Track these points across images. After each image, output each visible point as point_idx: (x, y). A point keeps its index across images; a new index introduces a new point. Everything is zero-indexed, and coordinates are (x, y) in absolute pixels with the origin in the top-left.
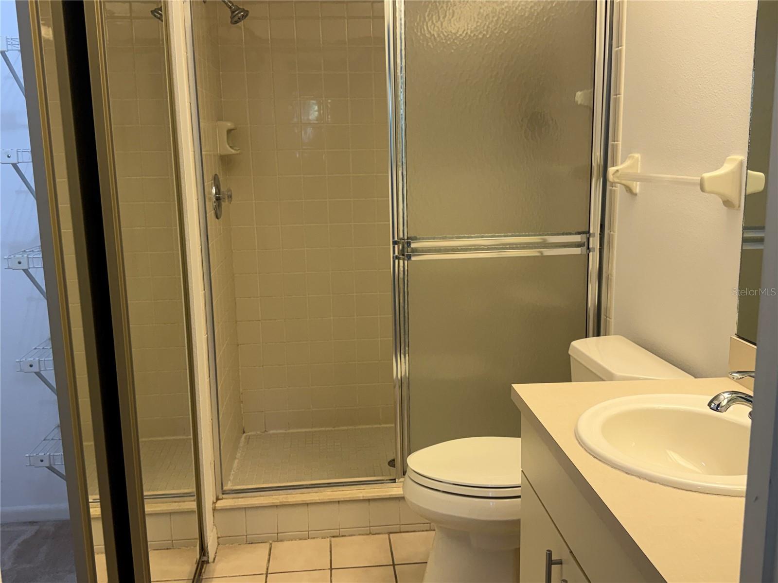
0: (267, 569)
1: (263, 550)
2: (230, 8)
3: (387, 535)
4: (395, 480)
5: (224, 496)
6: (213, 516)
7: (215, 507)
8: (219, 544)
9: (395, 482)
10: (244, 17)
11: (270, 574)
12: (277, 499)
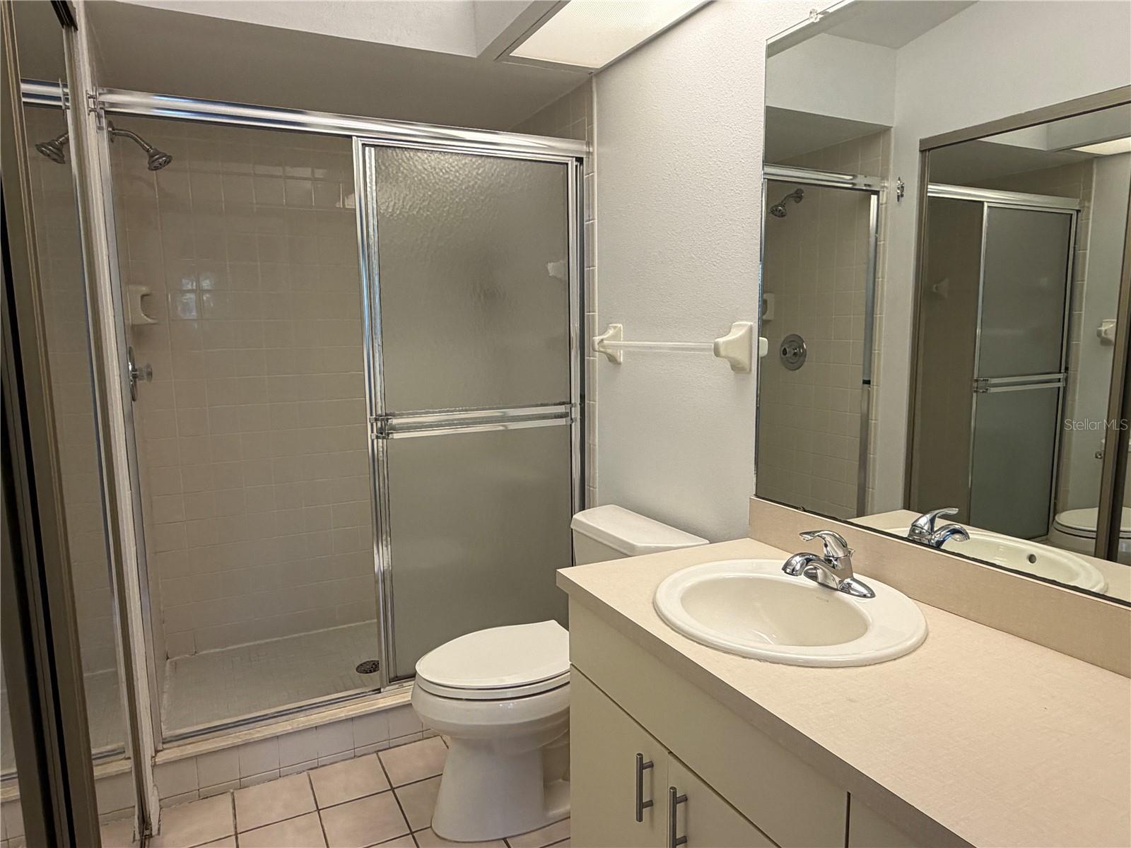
0: (236, 828)
1: (224, 803)
2: (148, 151)
3: (375, 754)
4: (379, 689)
5: (165, 746)
6: (153, 774)
7: (155, 762)
8: (161, 808)
9: (380, 692)
10: (167, 162)
11: (240, 833)
12: (238, 737)
